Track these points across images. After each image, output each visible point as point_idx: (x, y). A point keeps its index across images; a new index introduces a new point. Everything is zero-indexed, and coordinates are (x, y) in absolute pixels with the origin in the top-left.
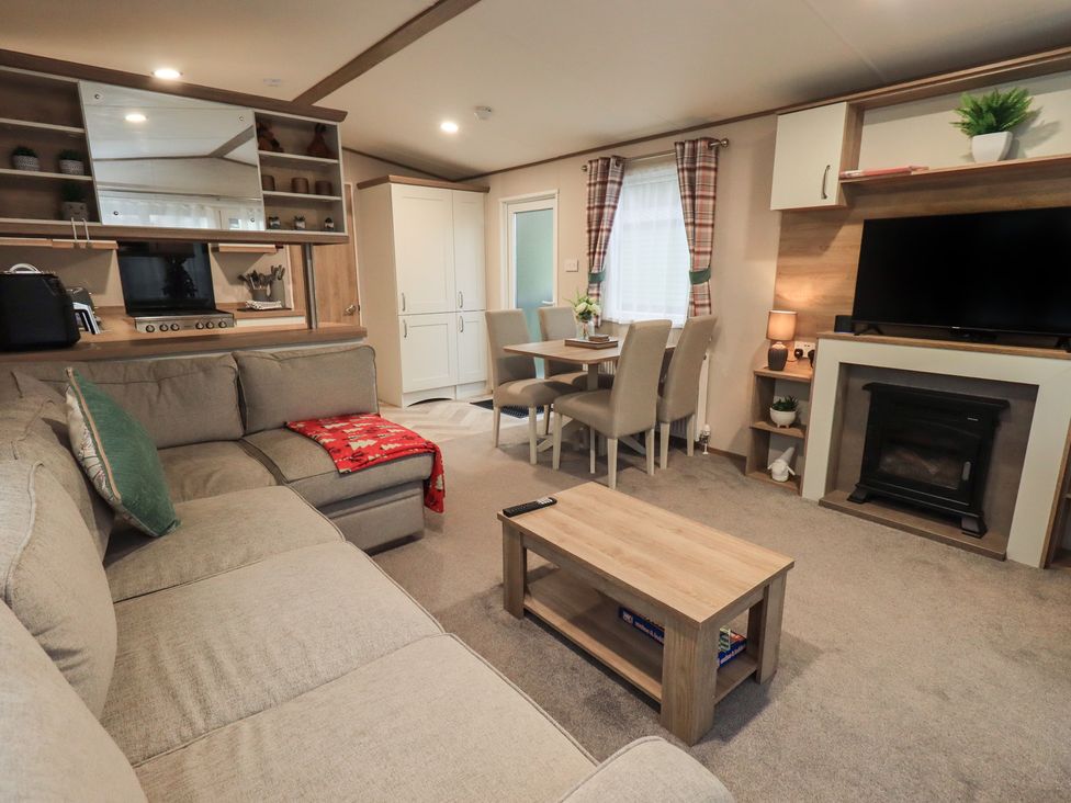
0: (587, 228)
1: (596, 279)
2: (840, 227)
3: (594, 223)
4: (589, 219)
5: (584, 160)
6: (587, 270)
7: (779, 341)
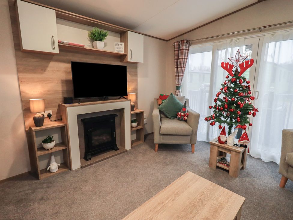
7: (38, 113)
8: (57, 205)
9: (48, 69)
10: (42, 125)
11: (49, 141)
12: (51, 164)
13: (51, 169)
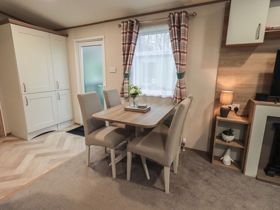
0: (122, 53)
1: (127, 76)
2: (250, 54)
3: (126, 51)
4: (123, 49)
5: (120, 22)
6: (123, 72)
7: (225, 104)
8: (215, 197)
9: (248, 62)
10: (226, 116)
11: (228, 134)
12: (225, 156)
13: (224, 161)
